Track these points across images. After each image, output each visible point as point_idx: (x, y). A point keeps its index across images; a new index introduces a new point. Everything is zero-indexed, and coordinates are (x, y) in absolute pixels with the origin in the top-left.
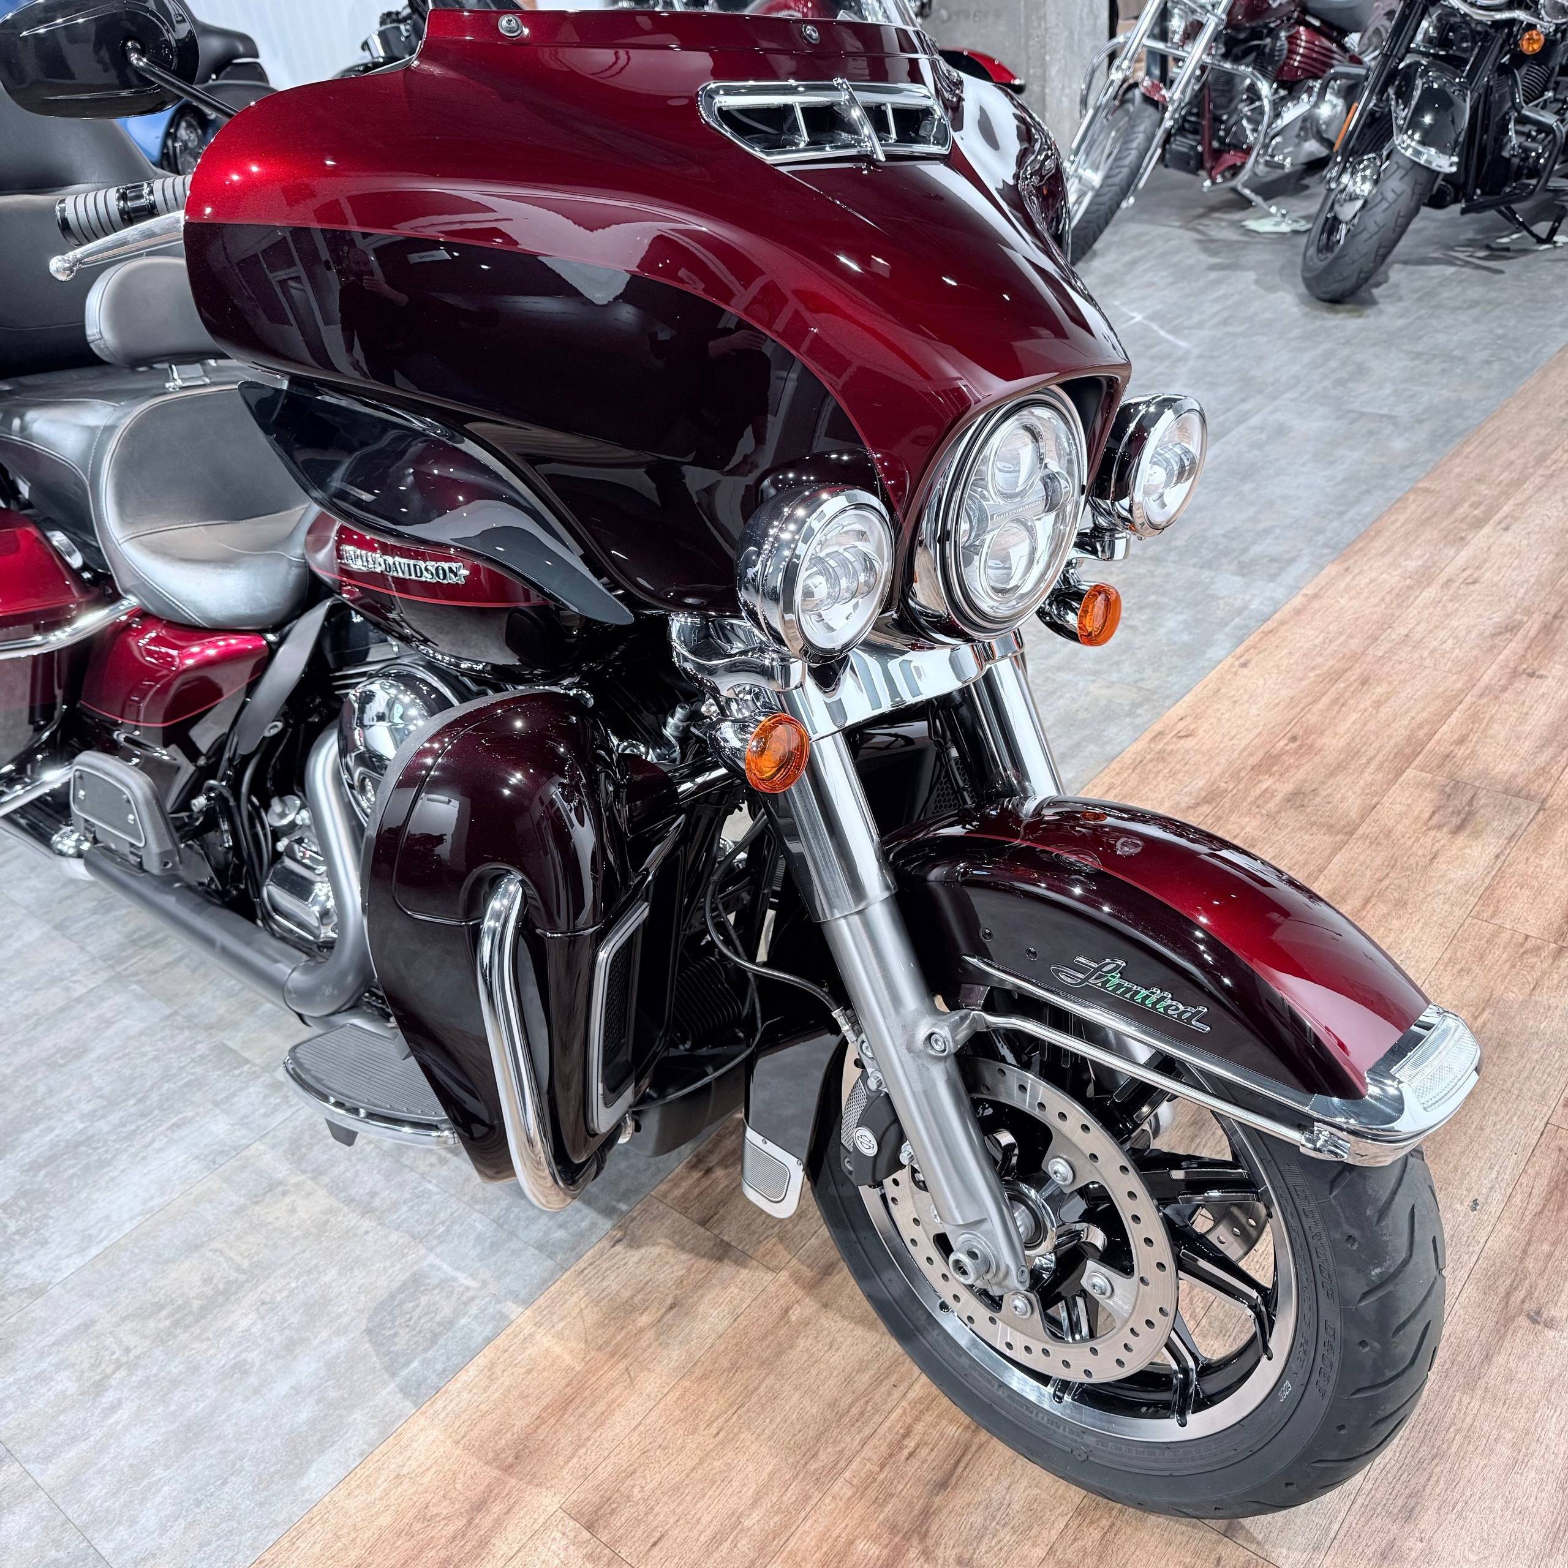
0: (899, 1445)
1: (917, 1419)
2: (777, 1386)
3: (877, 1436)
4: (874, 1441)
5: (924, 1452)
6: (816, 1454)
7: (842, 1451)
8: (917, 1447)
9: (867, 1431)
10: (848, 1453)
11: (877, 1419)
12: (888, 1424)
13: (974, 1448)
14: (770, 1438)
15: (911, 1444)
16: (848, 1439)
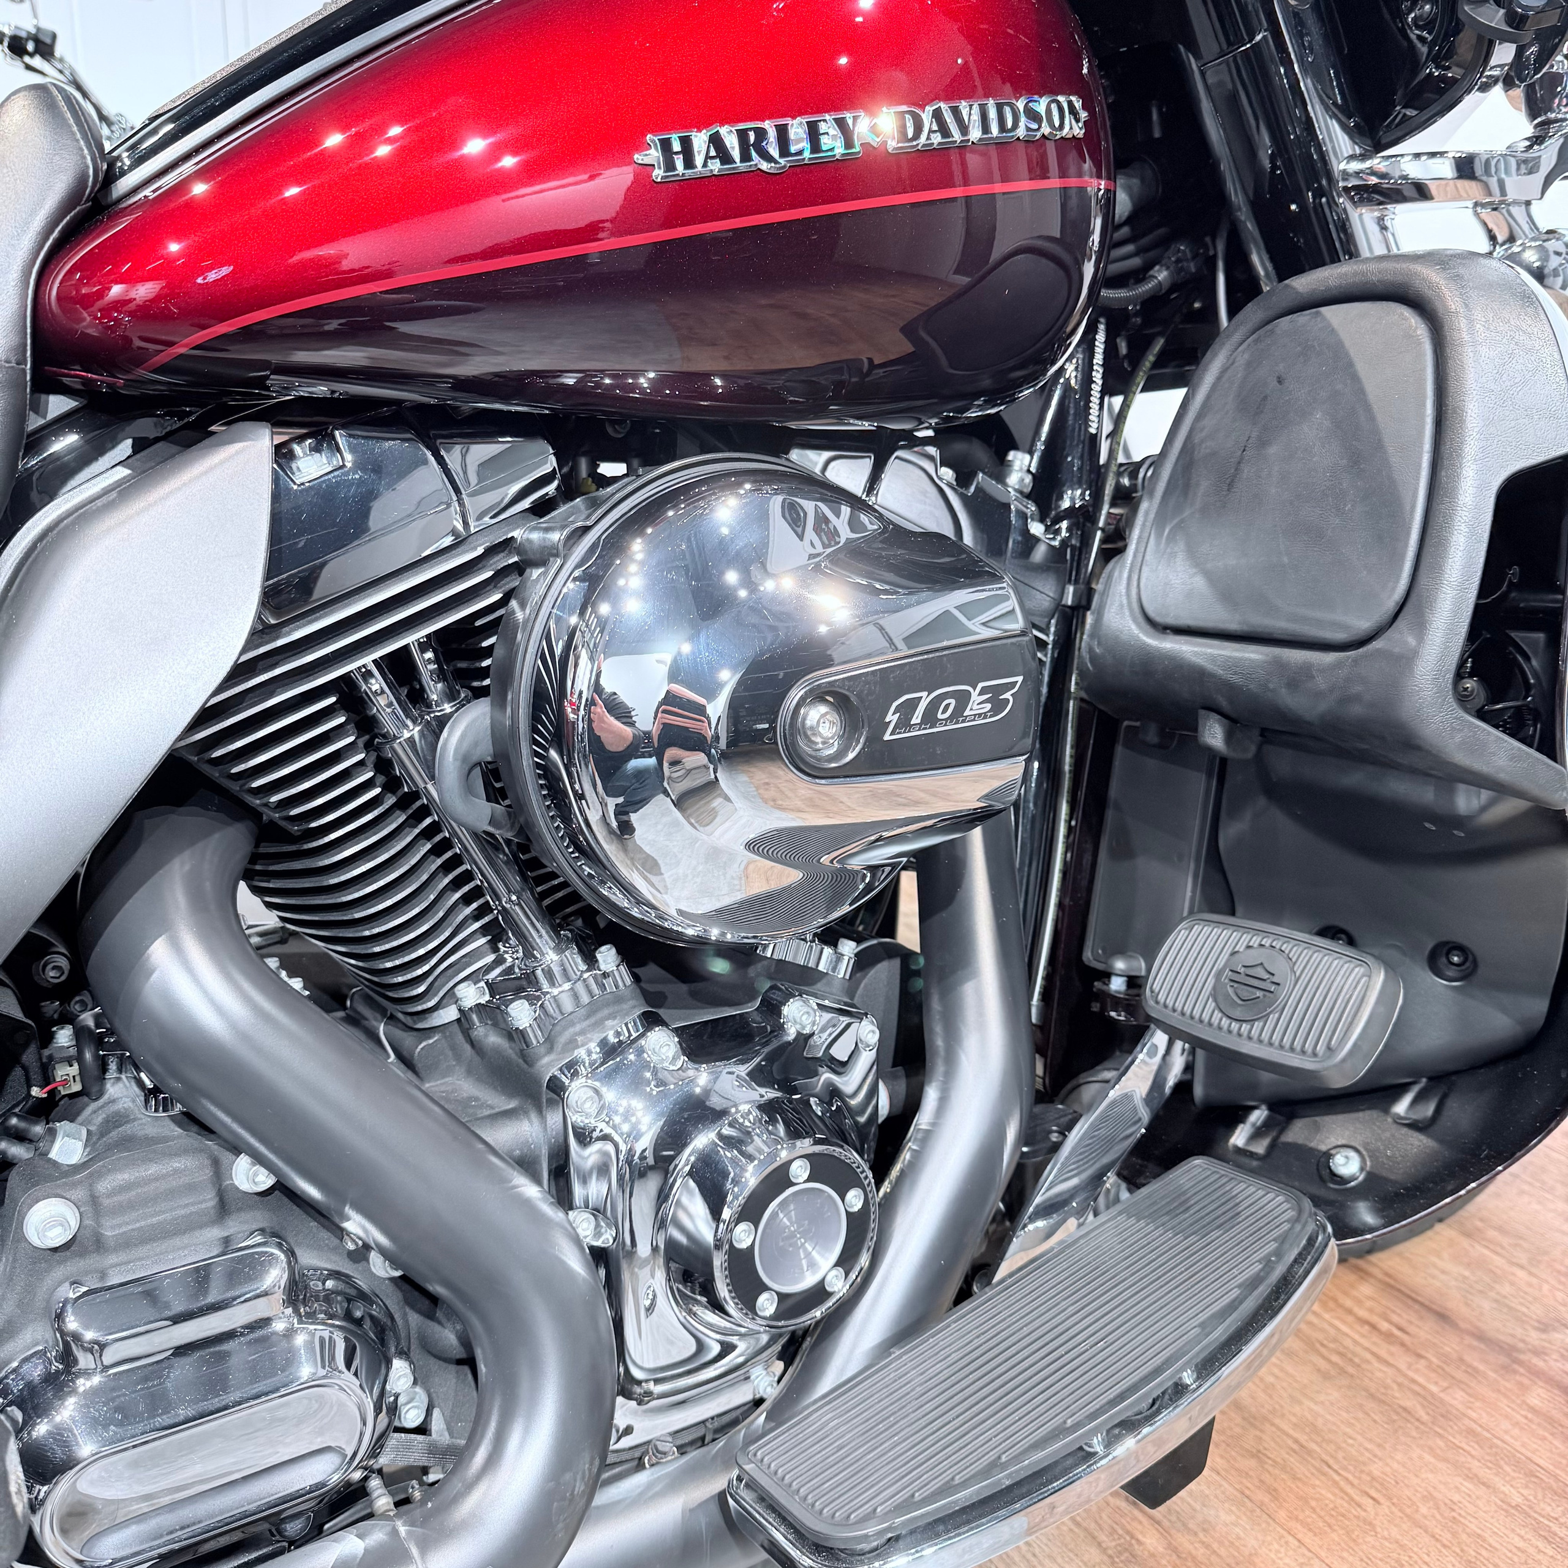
0: (1388, 1337)
1: (1350, 1312)
2: (1294, 1420)
3: (1375, 1349)
4: (1383, 1353)
5: (1395, 1318)
6: (1405, 1409)
7: (1400, 1385)
8: (1391, 1322)
9: (1368, 1356)
10: (1400, 1379)
11: (1348, 1343)
12: (1357, 1337)
13: (1387, 1279)
14: (1379, 1446)
15: (1384, 1326)
16: (1379, 1374)
